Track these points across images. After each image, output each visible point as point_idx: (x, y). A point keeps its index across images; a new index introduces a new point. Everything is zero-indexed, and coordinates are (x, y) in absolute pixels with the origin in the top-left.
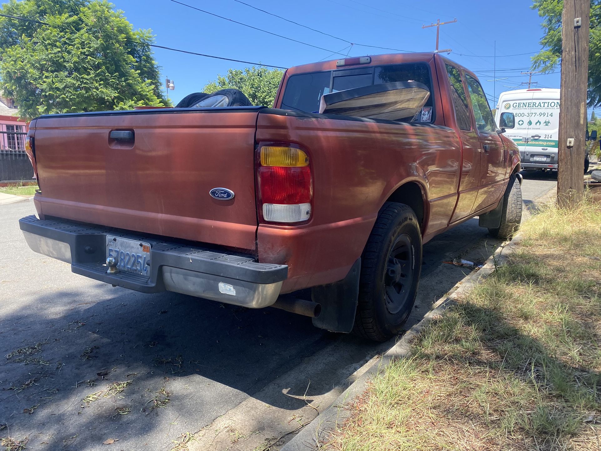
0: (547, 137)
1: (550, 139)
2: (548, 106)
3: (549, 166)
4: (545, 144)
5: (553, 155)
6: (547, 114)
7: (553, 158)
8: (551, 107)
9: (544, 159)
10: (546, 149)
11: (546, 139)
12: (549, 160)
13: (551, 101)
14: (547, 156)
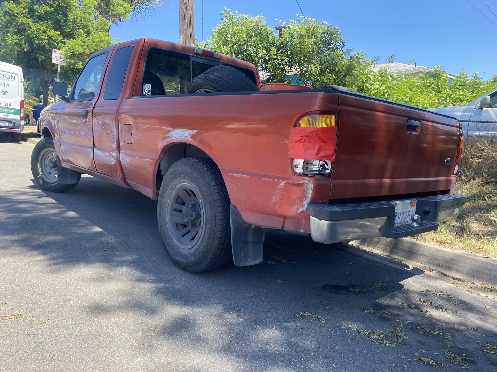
0: (7, 104)
1: (9, 107)
2: (4, 77)
3: (12, 130)
4: (6, 111)
5: (14, 121)
6: (3, 85)
7: (14, 123)
8: (7, 79)
9: (7, 124)
10: (8, 116)
11: (6, 106)
12: (11, 125)
13: (6, 74)
14: (10, 122)
